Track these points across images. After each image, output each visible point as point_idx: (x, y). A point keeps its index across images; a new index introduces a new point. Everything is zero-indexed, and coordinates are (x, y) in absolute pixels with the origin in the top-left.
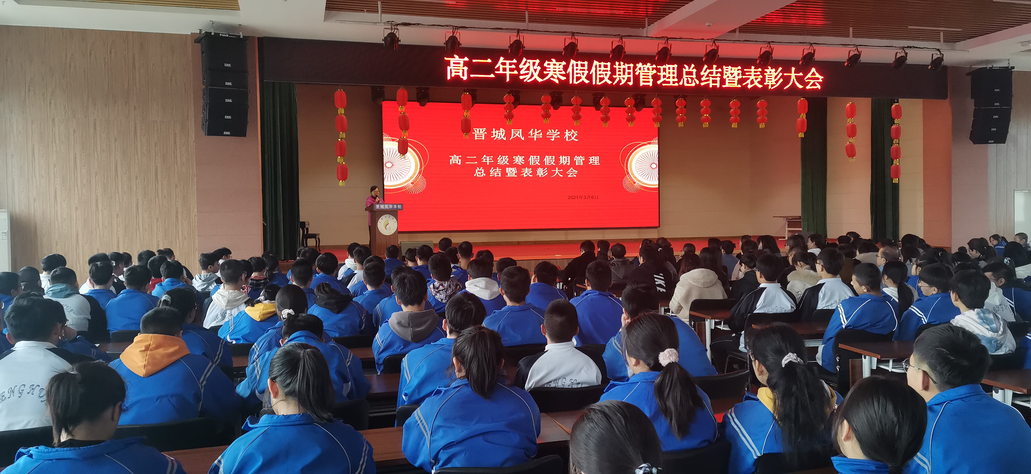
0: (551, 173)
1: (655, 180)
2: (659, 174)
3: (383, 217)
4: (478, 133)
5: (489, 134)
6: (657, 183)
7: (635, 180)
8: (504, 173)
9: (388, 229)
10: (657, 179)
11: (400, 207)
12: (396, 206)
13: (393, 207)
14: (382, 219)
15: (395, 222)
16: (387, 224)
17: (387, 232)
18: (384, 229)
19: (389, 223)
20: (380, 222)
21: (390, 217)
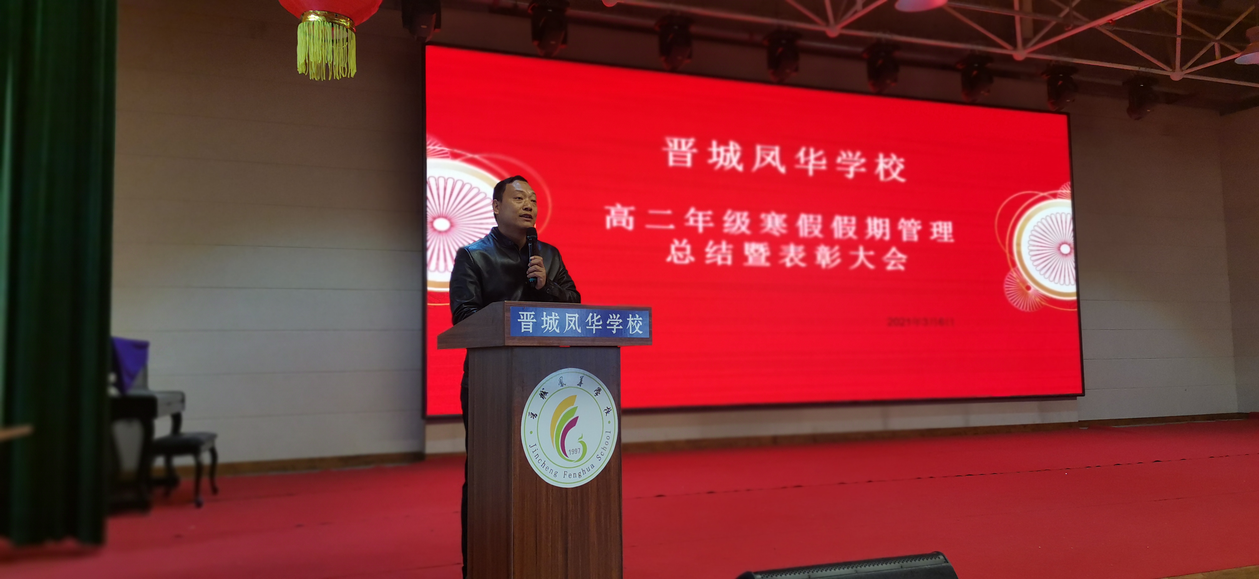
0: (848, 259)
1: (1070, 282)
2: (1077, 268)
3: (550, 382)
4: (676, 148)
5: (702, 155)
6: (1072, 289)
7: (1030, 283)
8: (739, 255)
9: (575, 451)
10: (1073, 282)
11: (639, 325)
12: (621, 321)
13: (605, 325)
14: (543, 394)
15: (608, 411)
16: (573, 423)
17: (570, 471)
18: (553, 451)
19: (577, 418)
20: (534, 416)
21: (581, 383)
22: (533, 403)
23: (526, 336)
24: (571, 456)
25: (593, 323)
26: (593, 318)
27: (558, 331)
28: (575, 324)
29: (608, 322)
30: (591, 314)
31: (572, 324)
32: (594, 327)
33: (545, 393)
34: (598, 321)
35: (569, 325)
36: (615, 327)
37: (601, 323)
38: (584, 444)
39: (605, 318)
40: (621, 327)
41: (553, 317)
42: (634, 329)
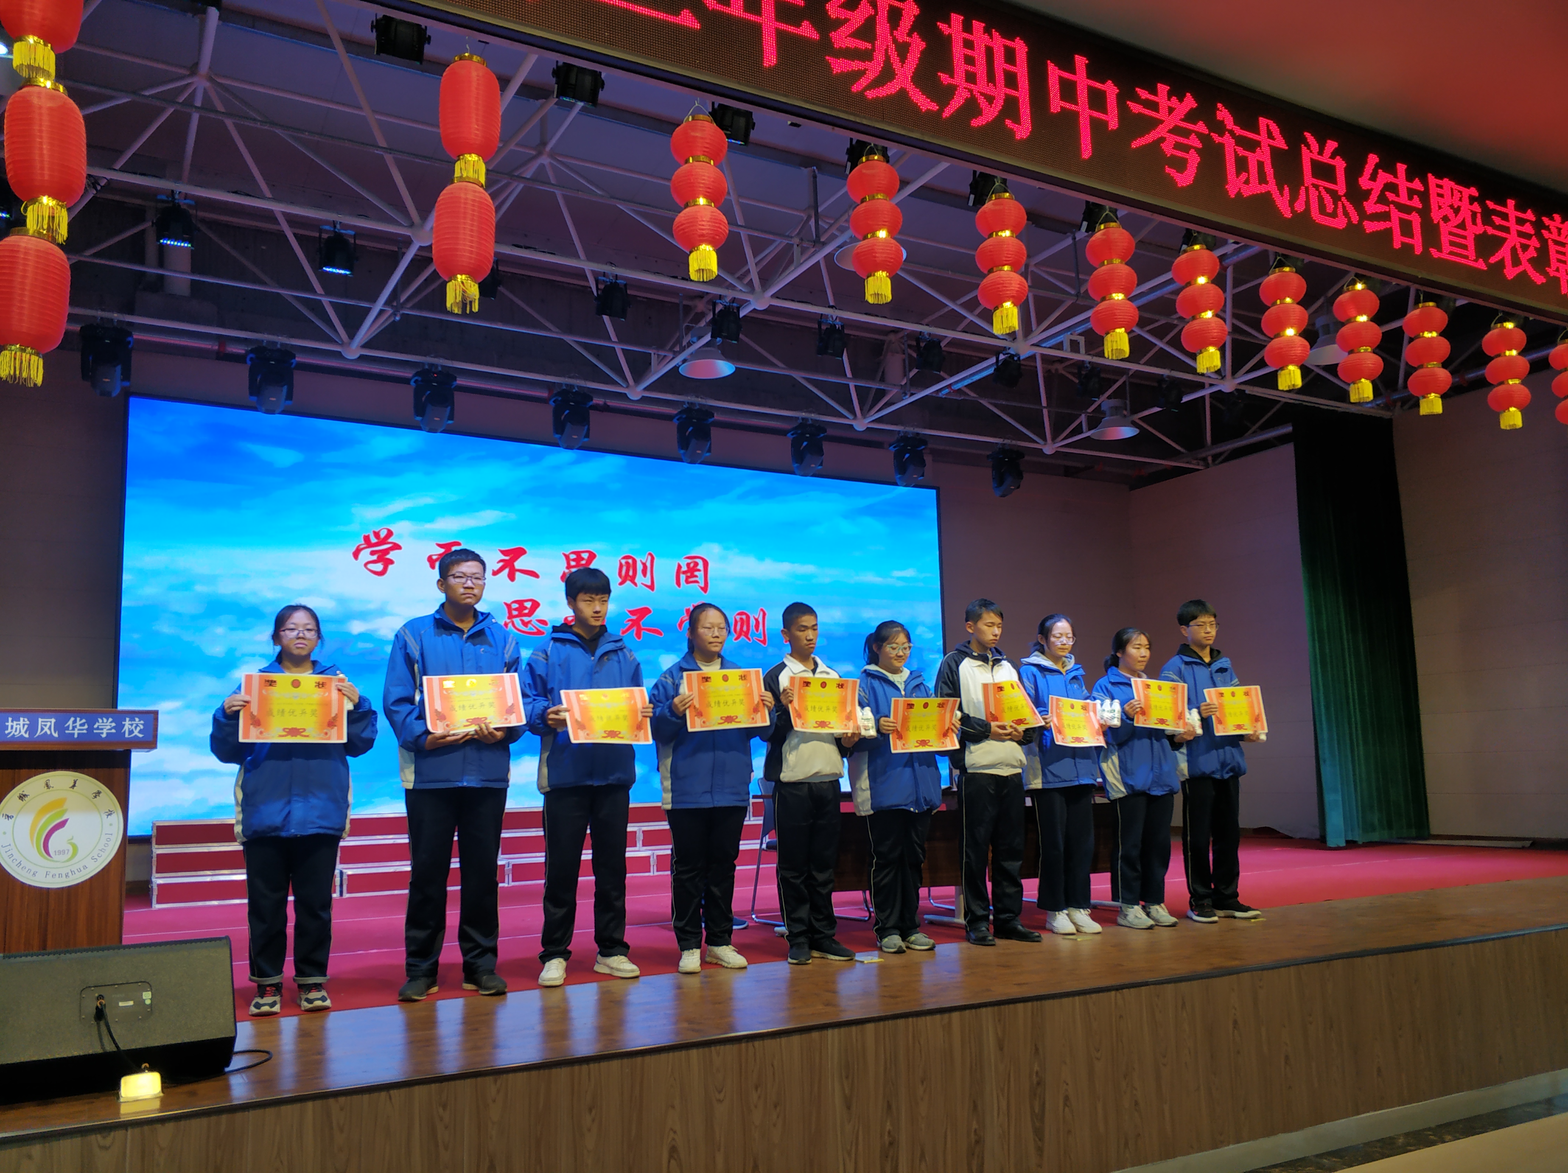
9: (62, 852)
12: (113, 724)
14: (22, 797)
16: (61, 825)
17: (56, 872)
18: (32, 851)
19: (67, 820)
21: (73, 787)
25: (74, 727)
26: (75, 722)
27: (27, 736)
28: (50, 728)
29: (96, 726)
30: (72, 719)
31: (46, 729)
32: (76, 732)
33: (25, 796)
40: (113, 731)
42: (131, 732)
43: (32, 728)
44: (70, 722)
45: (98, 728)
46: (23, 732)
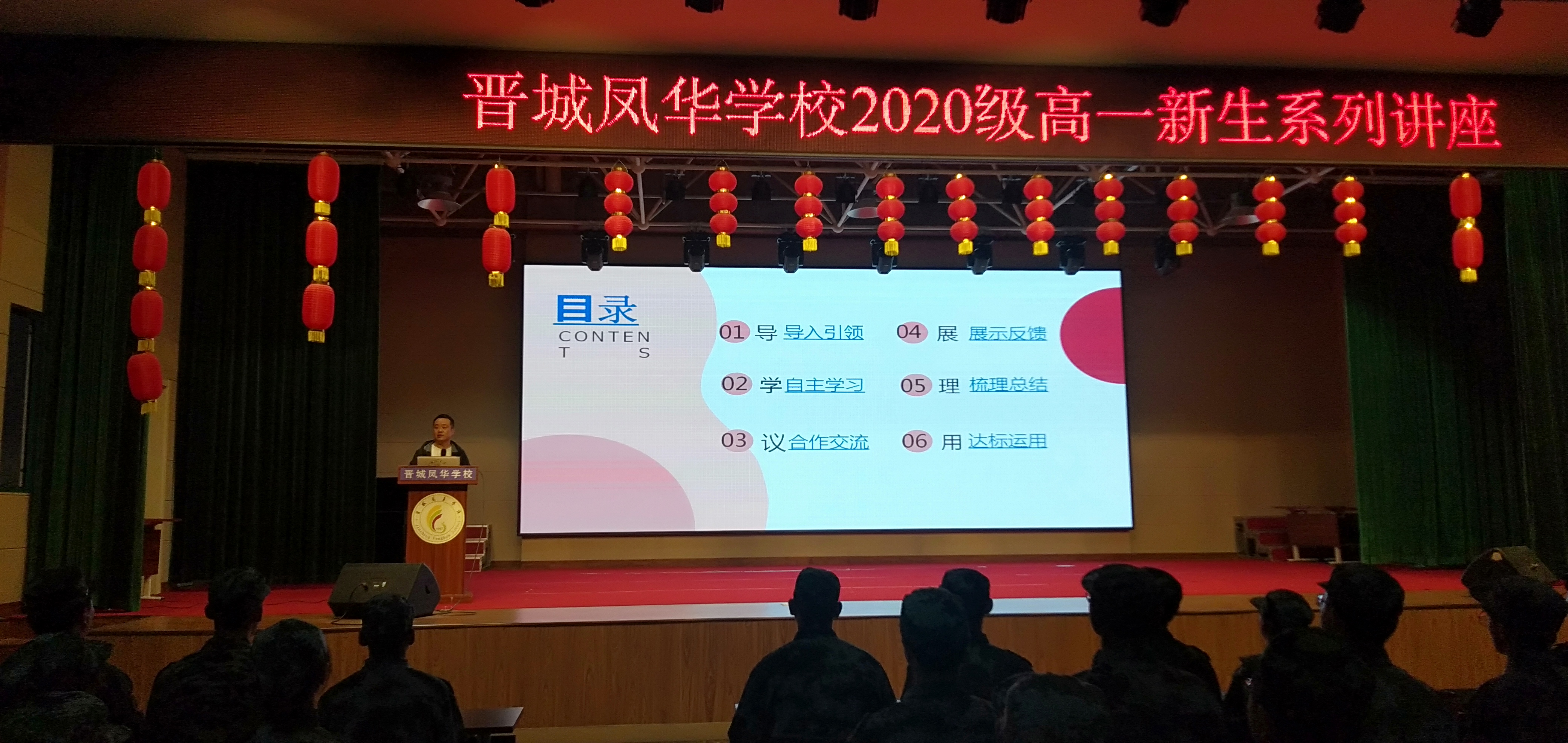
3: (427, 499)
9: (440, 529)
11: (470, 475)
12: (460, 473)
13: (450, 474)
14: (423, 504)
15: (459, 512)
16: (439, 517)
17: (437, 537)
18: (428, 529)
19: (441, 515)
20: (418, 513)
21: (444, 500)
22: (418, 507)
23: (408, 480)
24: (437, 531)
25: (444, 474)
26: (444, 471)
27: (425, 477)
28: (434, 474)
29: (452, 473)
30: (443, 470)
31: (432, 475)
32: (444, 476)
33: (425, 504)
34: (447, 473)
35: (431, 475)
36: (456, 476)
37: (448, 474)
38: (444, 525)
39: (451, 472)
40: (460, 475)
41: (422, 472)
42: (467, 476)
43: (427, 475)
44: (442, 472)
45: (453, 474)
46: (423, 476)
